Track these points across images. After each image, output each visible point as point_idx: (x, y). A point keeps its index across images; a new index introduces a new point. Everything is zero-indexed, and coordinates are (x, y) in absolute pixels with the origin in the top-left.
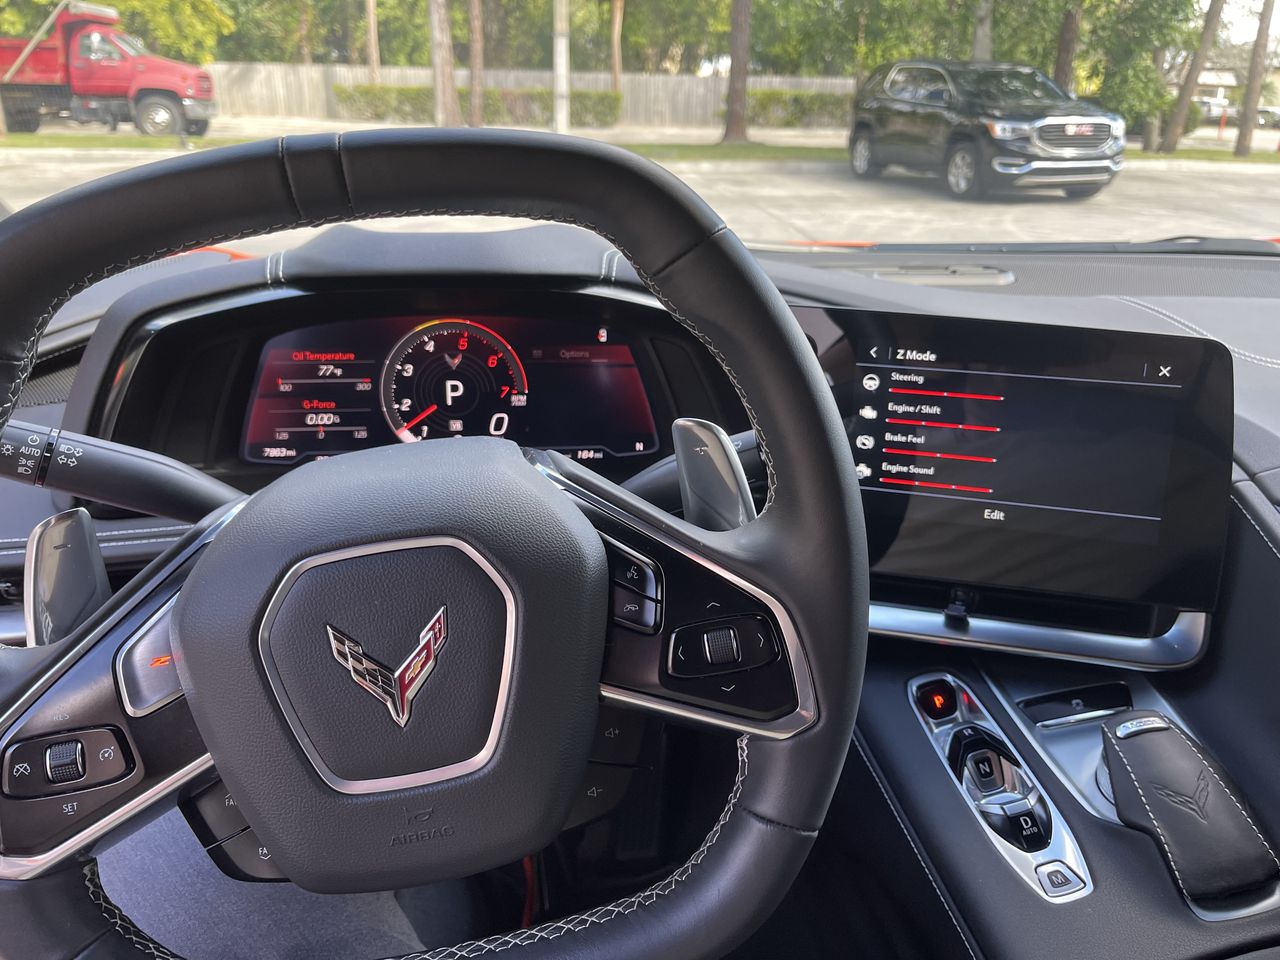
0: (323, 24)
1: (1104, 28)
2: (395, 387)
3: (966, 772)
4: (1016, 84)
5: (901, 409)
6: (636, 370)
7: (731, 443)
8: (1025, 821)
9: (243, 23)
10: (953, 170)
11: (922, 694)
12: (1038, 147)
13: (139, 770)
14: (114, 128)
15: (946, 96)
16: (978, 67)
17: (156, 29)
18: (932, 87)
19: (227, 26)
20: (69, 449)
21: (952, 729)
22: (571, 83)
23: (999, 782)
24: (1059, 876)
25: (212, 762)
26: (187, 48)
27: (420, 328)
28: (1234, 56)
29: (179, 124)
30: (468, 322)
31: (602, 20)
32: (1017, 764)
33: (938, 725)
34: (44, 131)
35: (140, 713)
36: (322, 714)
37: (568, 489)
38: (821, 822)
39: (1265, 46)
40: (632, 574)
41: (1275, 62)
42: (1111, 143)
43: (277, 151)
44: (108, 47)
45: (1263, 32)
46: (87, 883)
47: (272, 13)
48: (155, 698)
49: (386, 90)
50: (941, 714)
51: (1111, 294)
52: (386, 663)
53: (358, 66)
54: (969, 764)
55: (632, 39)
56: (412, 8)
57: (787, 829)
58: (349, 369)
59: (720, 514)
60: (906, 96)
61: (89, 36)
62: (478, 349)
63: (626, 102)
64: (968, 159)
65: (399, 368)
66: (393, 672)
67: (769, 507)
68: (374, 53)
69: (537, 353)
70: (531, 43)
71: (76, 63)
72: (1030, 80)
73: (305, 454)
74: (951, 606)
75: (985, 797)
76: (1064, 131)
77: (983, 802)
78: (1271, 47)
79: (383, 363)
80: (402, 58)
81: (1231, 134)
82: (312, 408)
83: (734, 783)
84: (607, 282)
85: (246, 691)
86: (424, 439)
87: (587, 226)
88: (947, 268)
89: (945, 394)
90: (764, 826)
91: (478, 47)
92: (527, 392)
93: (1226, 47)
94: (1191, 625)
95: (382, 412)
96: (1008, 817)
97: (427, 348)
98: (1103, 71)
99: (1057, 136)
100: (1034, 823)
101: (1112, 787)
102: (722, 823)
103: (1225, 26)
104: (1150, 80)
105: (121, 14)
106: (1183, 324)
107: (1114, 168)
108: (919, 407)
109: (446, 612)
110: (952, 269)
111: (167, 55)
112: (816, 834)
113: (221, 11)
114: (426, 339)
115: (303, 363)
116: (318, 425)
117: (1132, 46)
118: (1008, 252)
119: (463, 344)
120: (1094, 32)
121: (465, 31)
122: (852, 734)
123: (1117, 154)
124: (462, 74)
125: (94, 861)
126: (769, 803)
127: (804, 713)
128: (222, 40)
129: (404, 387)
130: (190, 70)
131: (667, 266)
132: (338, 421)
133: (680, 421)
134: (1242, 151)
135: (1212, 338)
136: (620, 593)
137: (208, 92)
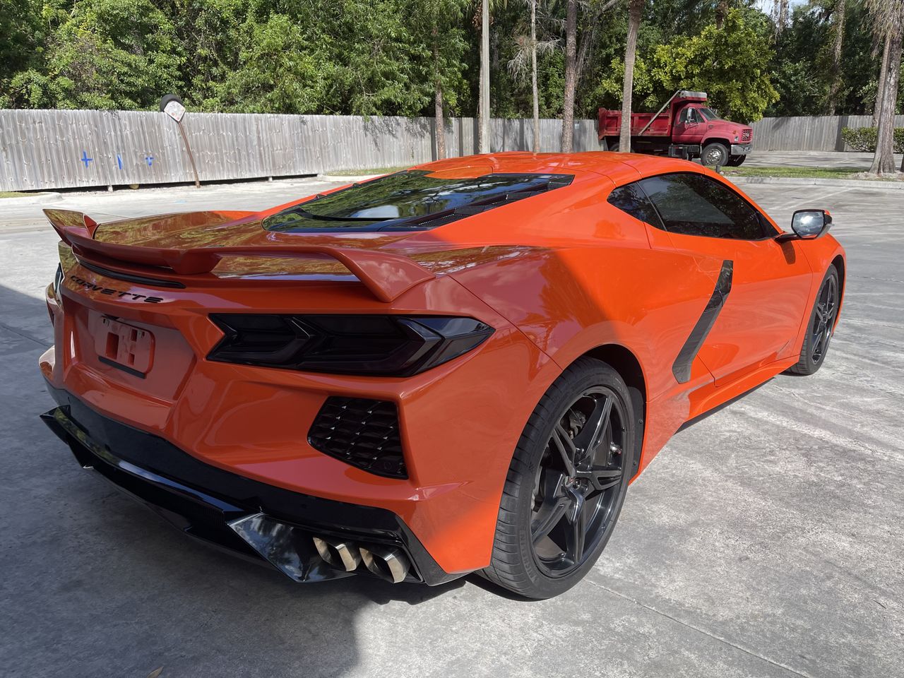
19: (775, 98)
29: (725, 160)
137: (749, 138)
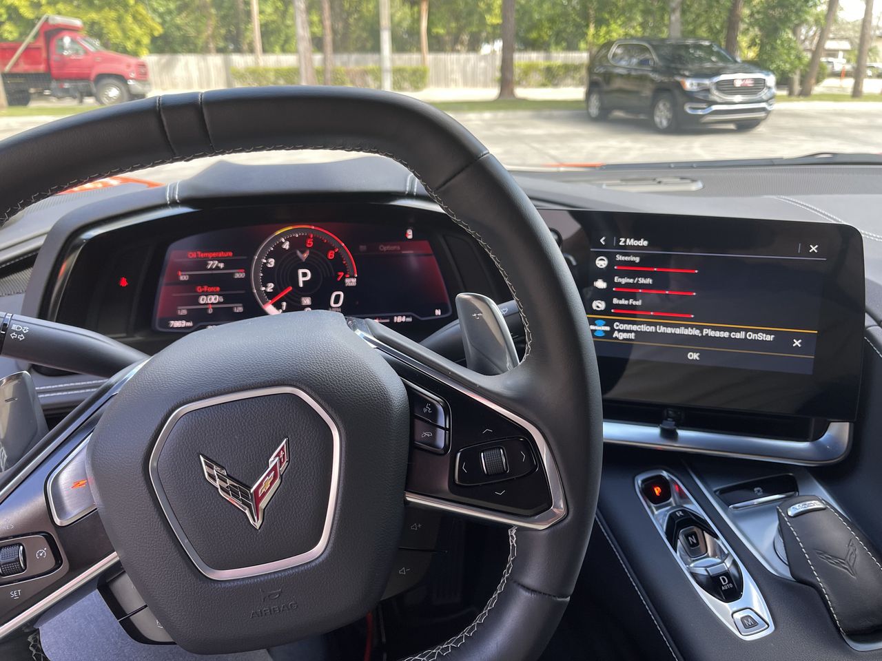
0: (223, 26)
1: (758, 12)
2: (262, 275)
3: (679, 544)
4: (699, 53)
5: (624, 281)
6: (434, 257)
7: (499, 310)
8: (723, 579)
9: (168, 28)
10: (658, 113)
11: (645, 485)
12: (716, 95)
13: (65, 566)
14: (81, 101)
15: (651, 63)
16: (673, 42)
17: (108, 33)
18: (642, 57)
19: (158, 30)
20: (18, 328)
21: (668, 511)
22: (392, 61)
23: (703, 550)
24: (749, 620)
25: (118, 559)
26: (130, 45)
27: (279, 232)
28: (849, 29)
29: (126, 97)
30: (313, 227)
31: (414, 18)
32: (717, 537)
33: (658, 508)
34: (33, 105)
35: (65, 523)
36: (198, 521)
37: (379, 347)
38: (572, 590)
39: (870, 22)
40: (427, 409)
41: (878, 33)
42: (766, 91)
43: (155, 106)
44: (76, 46)
45: (868, 12)
46: (30, 648)
47: (188, 20)
48: (76, 512)
49: (267, 70)
50: (659, 501)
51: (772, 194)
52: (244, 482)
53: (247, 54)
54: (681, 537)
55: (435, 30)
56: (284, 14)
57: (546, 597)
58: (229, 264)
59: (492, 362)
60: (623, 63)
61: (62, 39)
62: (320, 247)
63: (431, 74)
64: (668, 105)
65: (265, 261)
66: (250, 488)
67: (527, 357)
68: (258, 45)
69: (363, 248)
70: (365, 35)
71: (54, 58)
72: (709, 50)
73: (199, 325)
74: (665, 422)
75: (694, 561)
76: (733, 84)
77: (692, 565)
78: (874, 22)
79: (253, 259)
80: (277, 48)
81: (849, 83)
82: (203, 292)
83: (507, 562)
84: (410, 196)
85: (141, 506)
86: (284, 312)
87: (386, 155)
88: (654, 180)
89: (655, 269)
90: (530, 595)
91: (328, 39)
92: (356, 276)
93: (843, 23)
94: (839, 432)
95: (253, 293)
96: (711, 576)
97: (284, 247)
98: (759, 42)
99: (728, 88)
100: (730, 581)
101: (786, 553)
102: (498, 592)
103: (842, 9)
104: (791, 48)
105: (84, 23)
106: (824, 214)
107: (769, 108)
108: (636, 279)
109: (288, 443)
110: (658, 180)
111: (116, 51)
112: (568, 599)
113: (153, 19)
114: (283, 240)
115: (197, 259)
116: (208, 304)
117: (778, 24)
118: (698, 167)
119: (310, 243)
120: (752, 15)
121: (320, 29)
122: (595, 516)
123: (771, 98)
124: (318, 58)
125: (37, 632)
126: (532, 577)
127: (555, 510)
128: (154, 40)
129: (269, 275)
130: (133, 61)
131: (445, 183)
132: (222, 300)
133: (462, 295)
134: (857, 94)
135: (845, 223)
136: (418, 423)
137: (145, 75)
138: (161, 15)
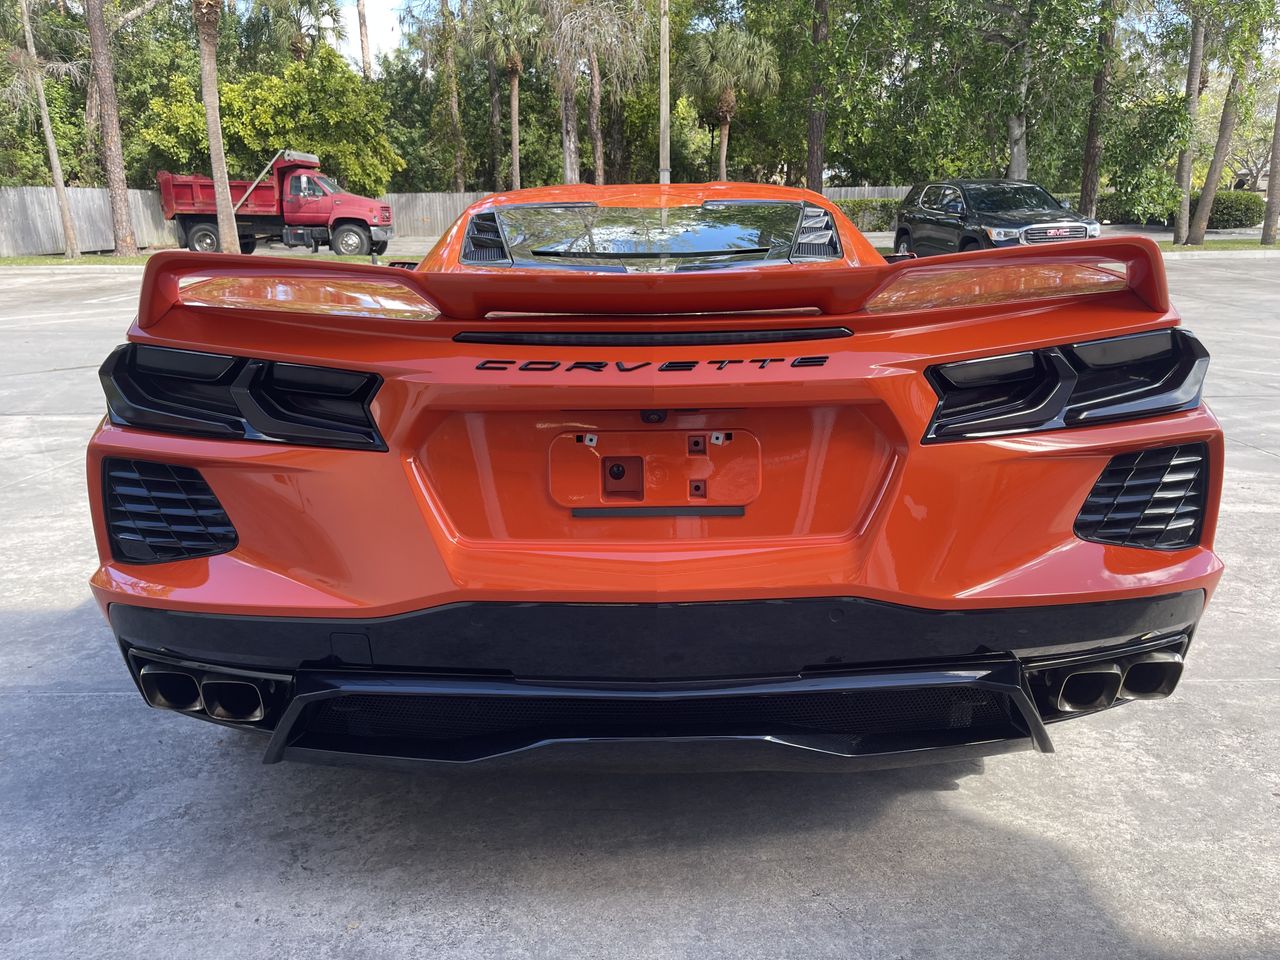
0: (475, 158)
9: (411, 161)
14: (316, 250)
15: (960, 208)
17: (346, 169)
19: (400, 164)
26: (369, 183)
29: (366, 247)
44: (312, 186)
47: (433, 150)
53: (503, 192)
61: (298, 178)
68: (516, 180)
71: (289, 200)
91: (600, 170)
99: (1040, 236)
105: (319, 158)
113: (394, 151)
121: (591, 159)
128: (396, 176)
130: (372, 203)
134: (1268, 240)
137: (388, 219)
138: (401, 146)
